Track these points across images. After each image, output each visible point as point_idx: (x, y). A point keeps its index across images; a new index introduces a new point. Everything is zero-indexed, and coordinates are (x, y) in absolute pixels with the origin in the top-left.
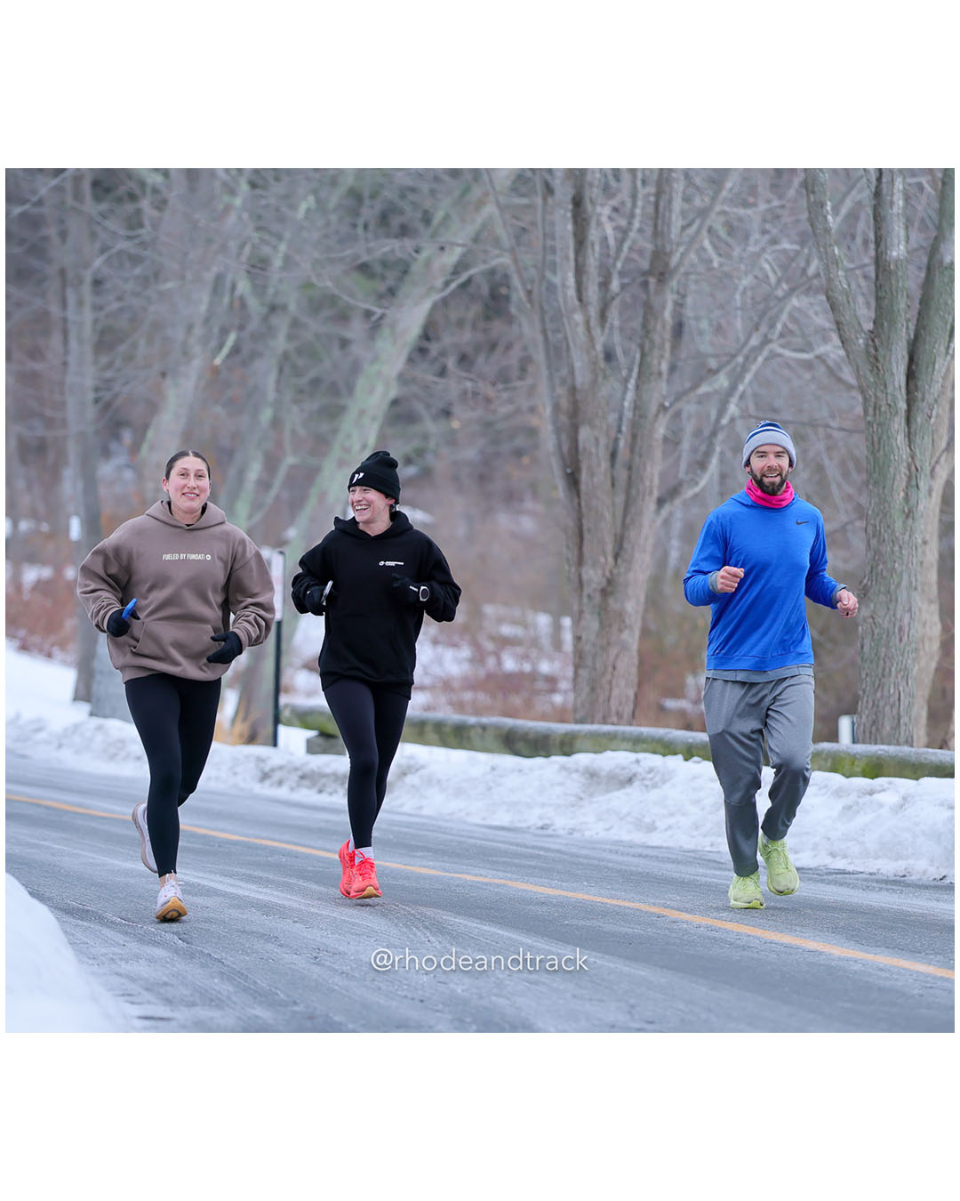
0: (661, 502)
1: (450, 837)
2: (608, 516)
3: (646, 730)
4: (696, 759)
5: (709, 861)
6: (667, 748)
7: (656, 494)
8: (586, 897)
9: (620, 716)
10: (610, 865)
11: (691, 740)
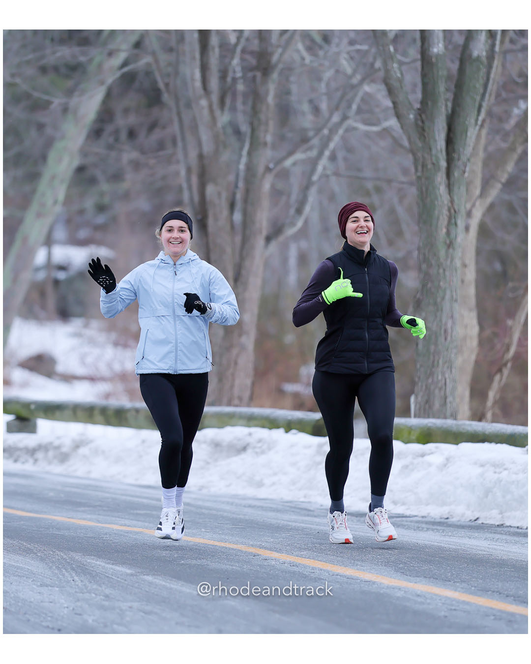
0: (268, 239)
1: (107, 495)
2: (229, 250)
3: (256, 411)
4: (294, 431)
5: (301, 509)
6: (272, 424)
7: (265, 233)
8: (202, 541)
9: (240, 399)
10: (225, 514)
11: (290, 418)
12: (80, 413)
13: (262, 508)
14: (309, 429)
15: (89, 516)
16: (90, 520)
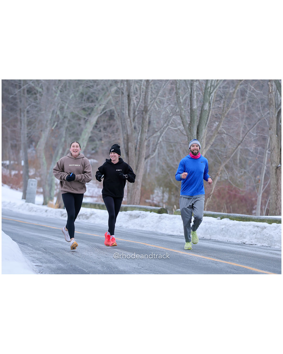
0: (146, 159)
1: (101, 228)
2: (134, 161)
3: (142, 206)
4: (152, 212)
5: (155, 233)
6: (146, 210)
7: (145, 157)
8: (129, 241)
9: (137, 203)
10: (134, 234)
11: (151, 208)
12: (92, 206)
13: (144, 233)
14: (157, 212)
15: (97, 234)
16: (97, 235)
